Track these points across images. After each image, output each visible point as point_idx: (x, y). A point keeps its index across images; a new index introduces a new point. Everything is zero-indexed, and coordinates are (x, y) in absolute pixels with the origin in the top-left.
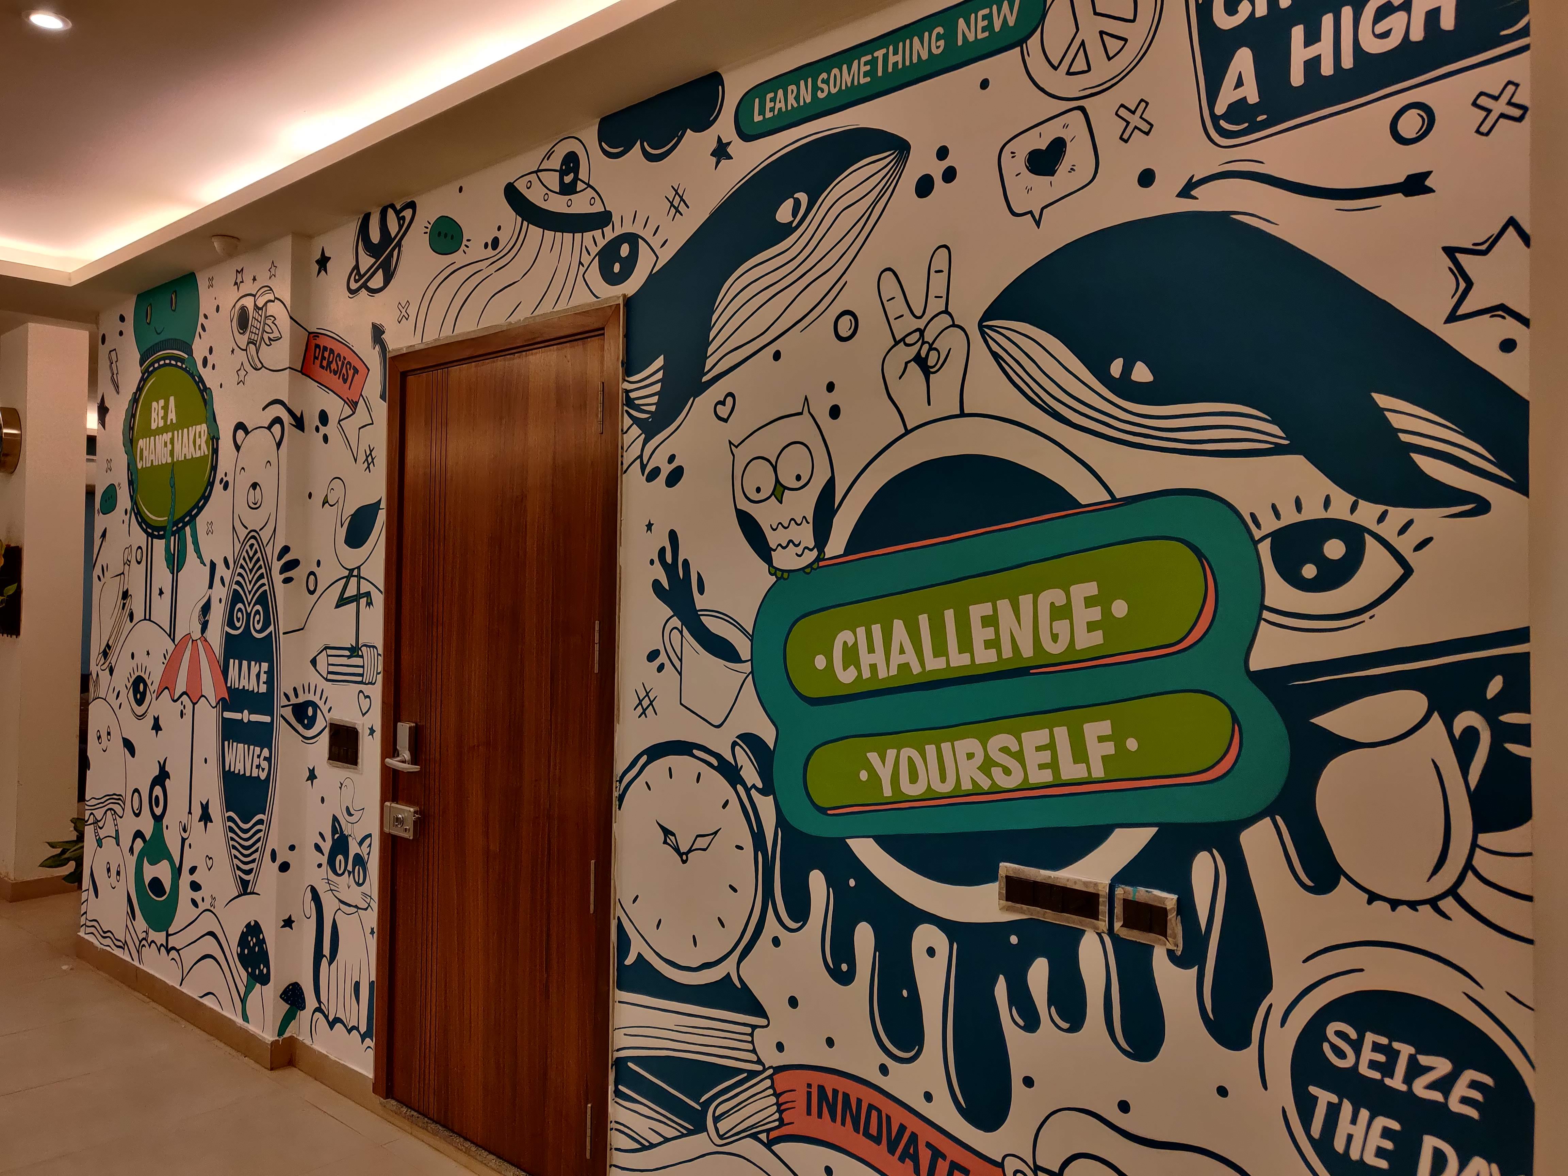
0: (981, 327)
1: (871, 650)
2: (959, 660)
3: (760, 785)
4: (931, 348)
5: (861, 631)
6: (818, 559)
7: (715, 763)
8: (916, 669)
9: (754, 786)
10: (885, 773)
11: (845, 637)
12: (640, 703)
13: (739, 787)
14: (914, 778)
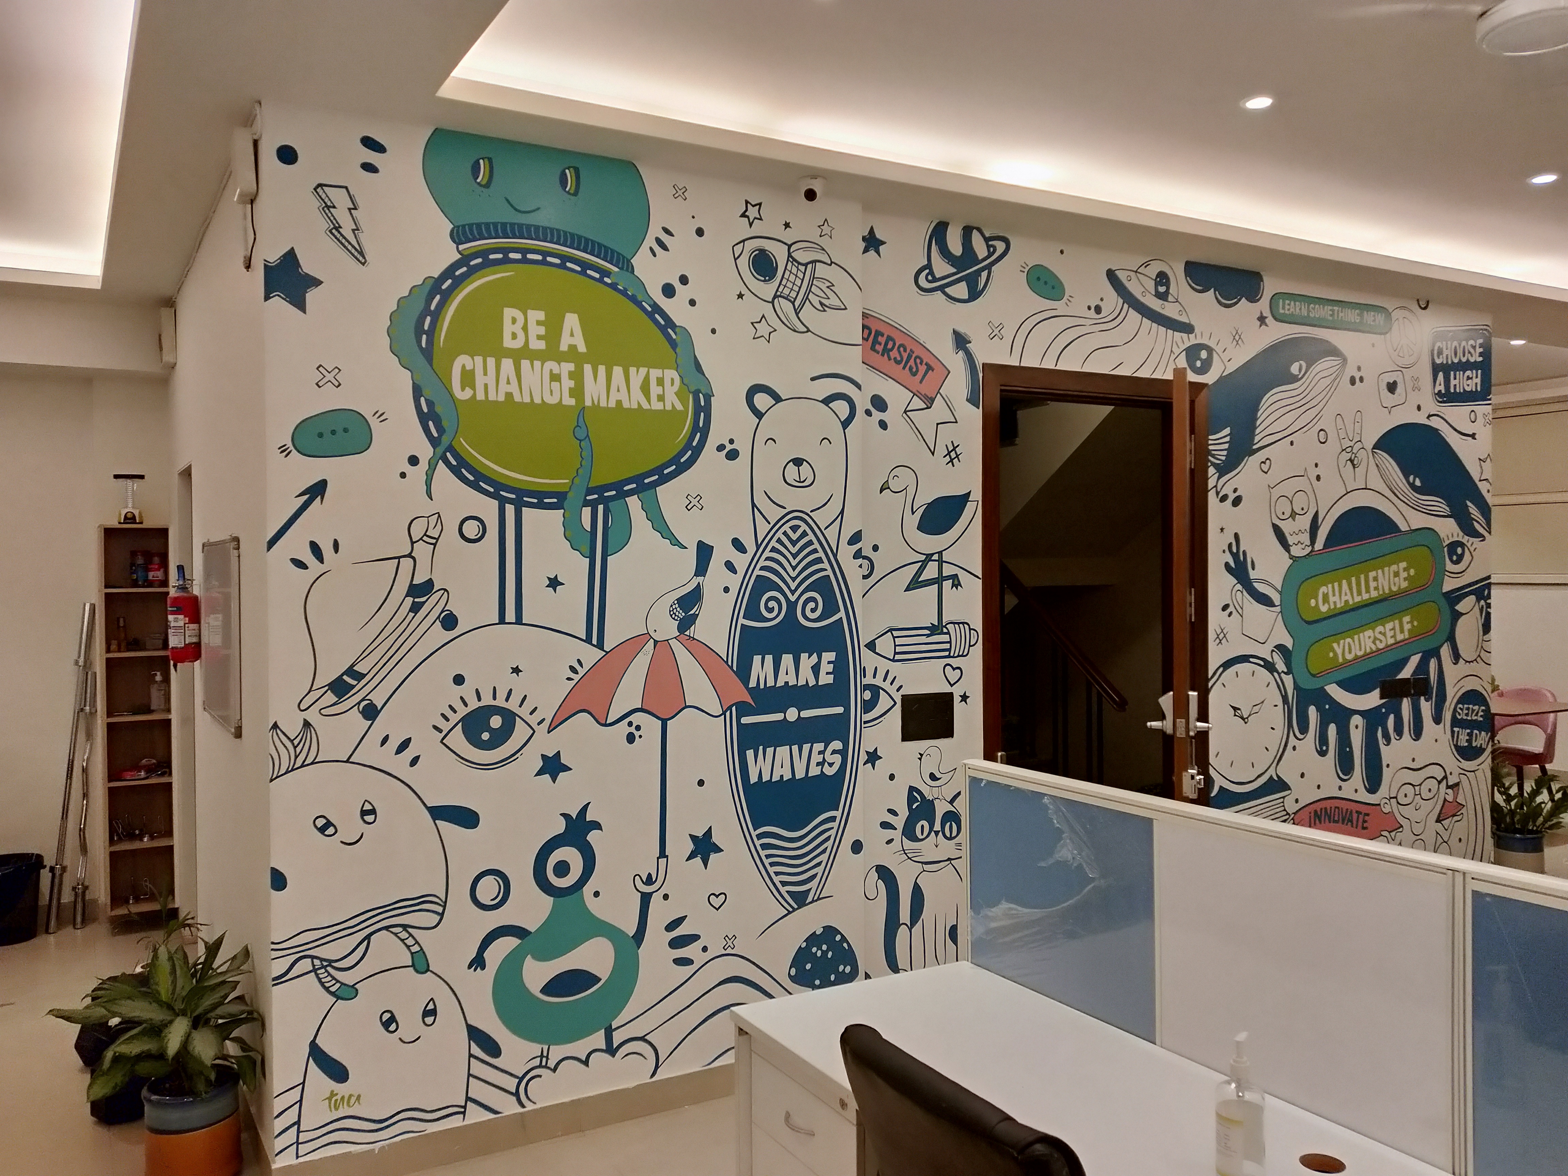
0: (1372, 451)
1: (1334, 595)
2: (1366, 596)
3: (1286, 670)
4: (1355, 457)
5: (1330, 586)
6: (1312, 551)
7: (1262, 663)
8: (1351, 602)
9: (1283, 672)
10: (1339, 651)
11: (1323, 589)
12: (1218, 637)
13: (1276, 674)
14: (1350, 652)
